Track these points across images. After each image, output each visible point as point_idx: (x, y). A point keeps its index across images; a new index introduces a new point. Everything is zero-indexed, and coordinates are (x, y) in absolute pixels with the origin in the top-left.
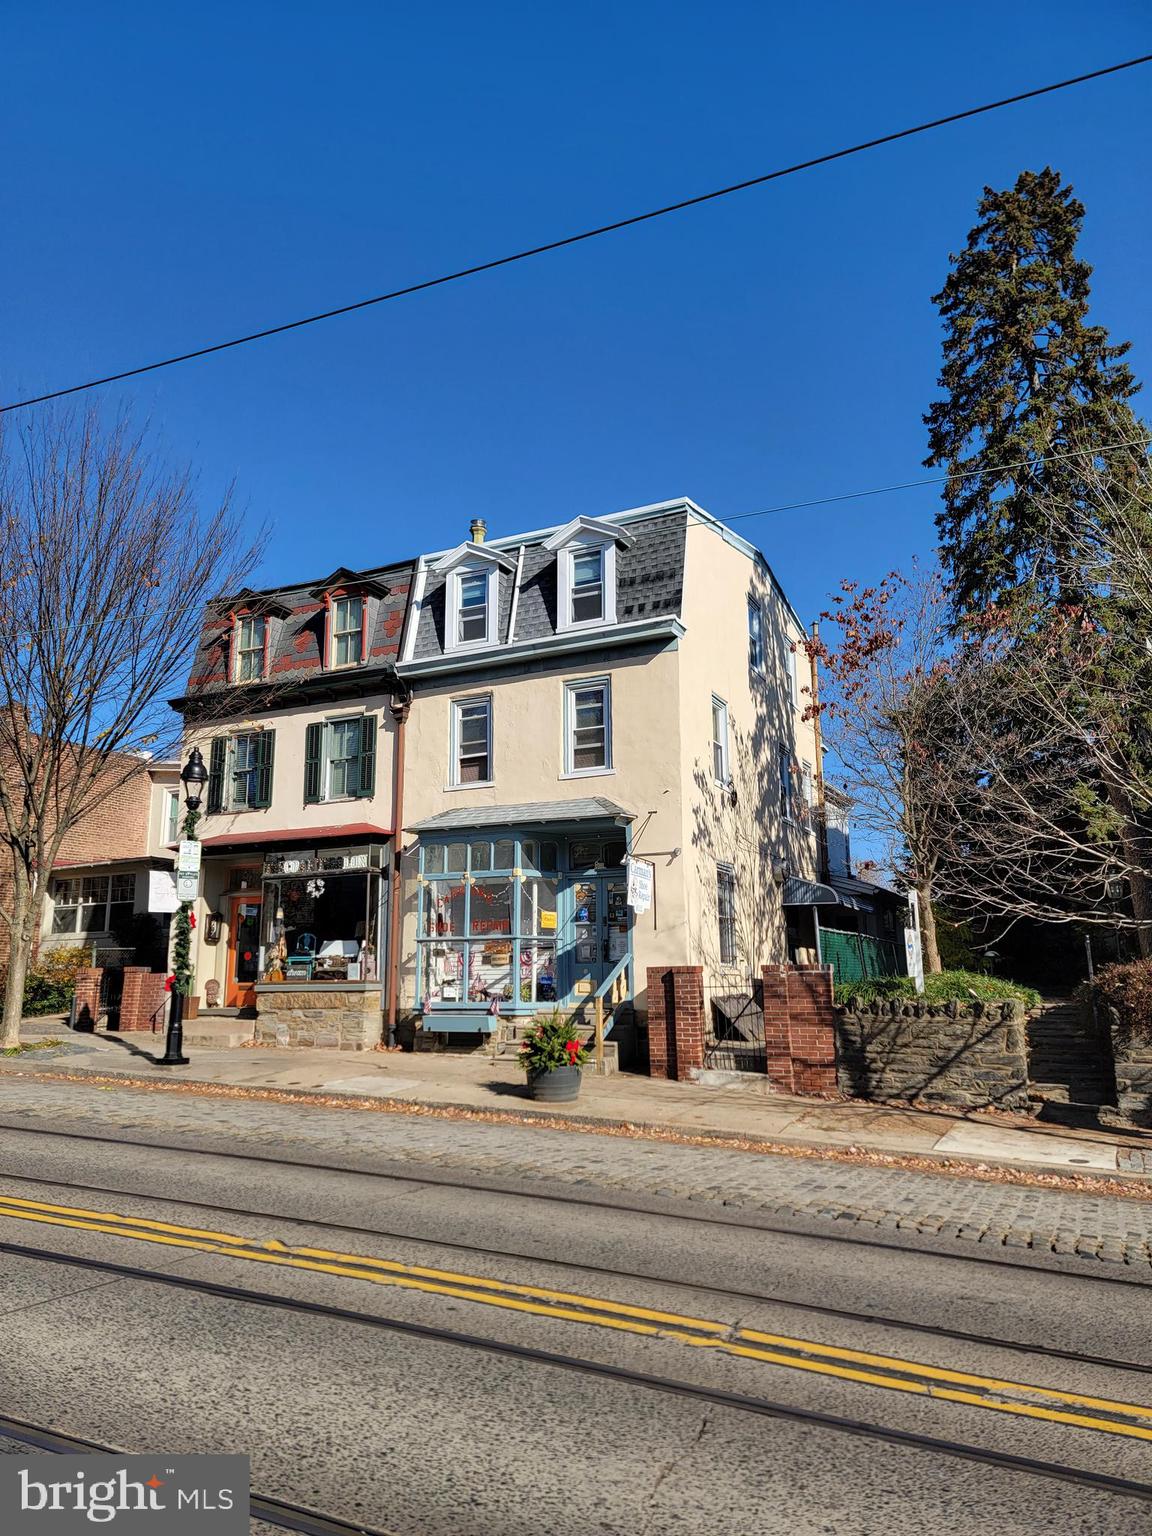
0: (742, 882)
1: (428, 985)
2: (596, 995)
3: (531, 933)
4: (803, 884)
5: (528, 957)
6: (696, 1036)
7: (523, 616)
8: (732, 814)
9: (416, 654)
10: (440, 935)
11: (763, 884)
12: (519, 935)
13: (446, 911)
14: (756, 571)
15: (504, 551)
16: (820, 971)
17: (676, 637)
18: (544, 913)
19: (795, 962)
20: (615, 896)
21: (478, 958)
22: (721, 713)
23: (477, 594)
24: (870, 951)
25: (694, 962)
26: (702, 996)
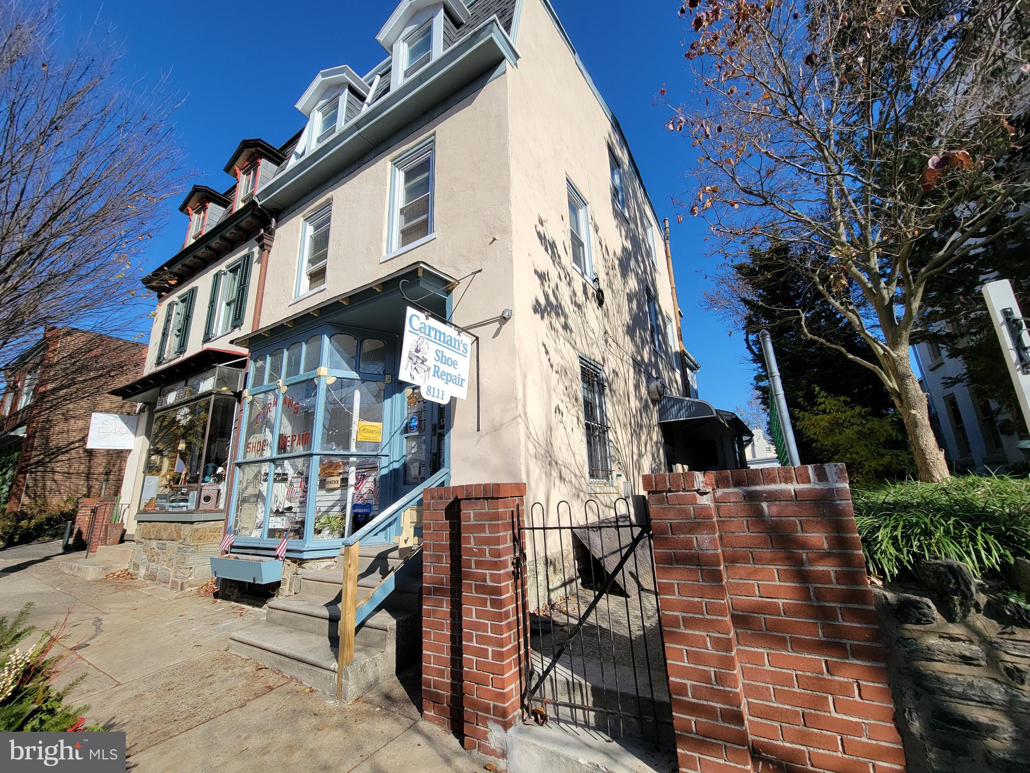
4: (677, 401)
8: (599, 313)
11: (639, 398)
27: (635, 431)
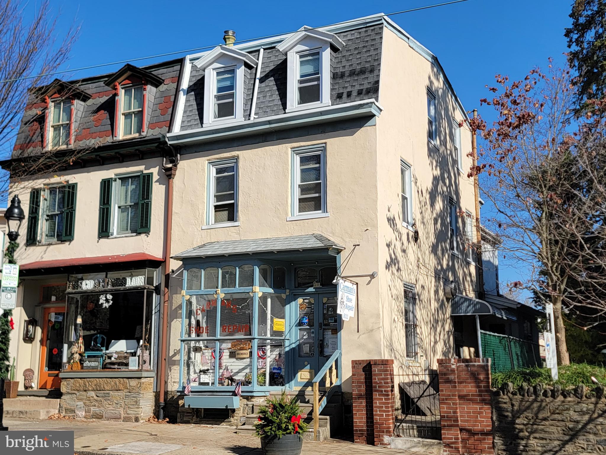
0: (422, 298)
1: (188, 373)
2: (313, 381)
3: (266, 335)
4: (467, 299)
5: (264, 352)
6: (389, 411)
7: (262, 100)
8: (415, 248)
9: (182, 128)
10: (198, 336)
11: (437, 300)
12: (256, 336)
13: (203, 318)
14: (433, 70)
15: (249, 52)
16: (481, 363)
17: (374, 115)
18: (276, 320)
19: (460, 357)
20: (328, 307)
21: (226, 354)
22: (407, 173)
23: (228, 83)
24: (516, 349)
25: (387, 357)
26: (392, 382)
27: (433, 325)
